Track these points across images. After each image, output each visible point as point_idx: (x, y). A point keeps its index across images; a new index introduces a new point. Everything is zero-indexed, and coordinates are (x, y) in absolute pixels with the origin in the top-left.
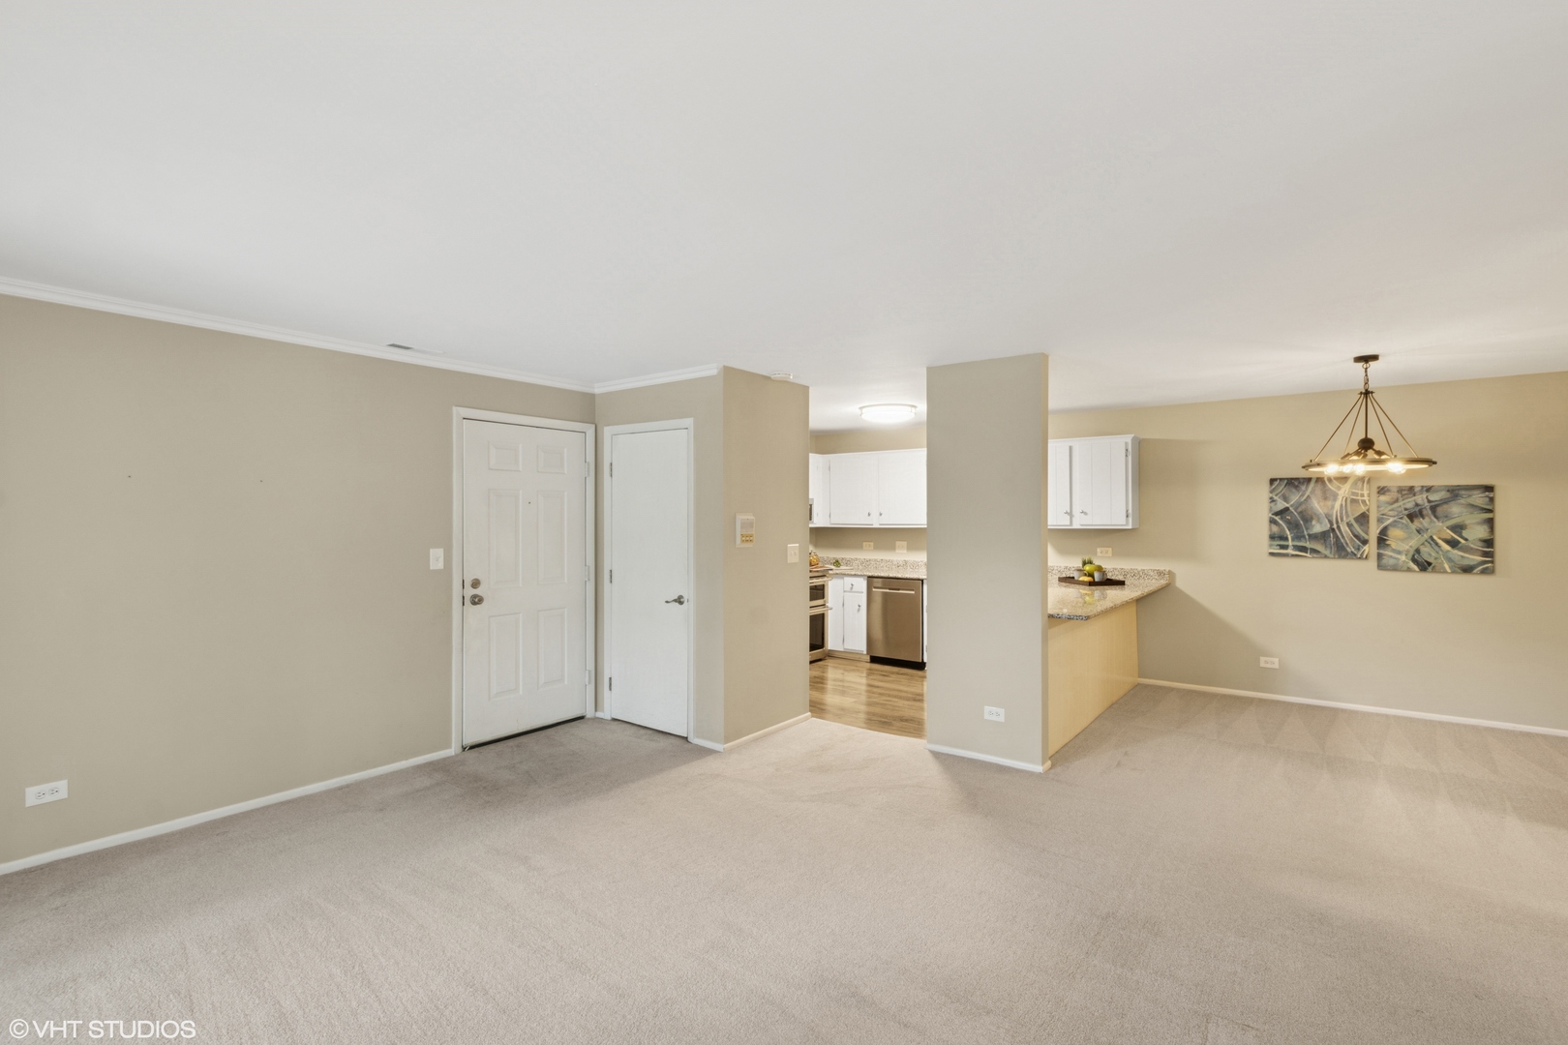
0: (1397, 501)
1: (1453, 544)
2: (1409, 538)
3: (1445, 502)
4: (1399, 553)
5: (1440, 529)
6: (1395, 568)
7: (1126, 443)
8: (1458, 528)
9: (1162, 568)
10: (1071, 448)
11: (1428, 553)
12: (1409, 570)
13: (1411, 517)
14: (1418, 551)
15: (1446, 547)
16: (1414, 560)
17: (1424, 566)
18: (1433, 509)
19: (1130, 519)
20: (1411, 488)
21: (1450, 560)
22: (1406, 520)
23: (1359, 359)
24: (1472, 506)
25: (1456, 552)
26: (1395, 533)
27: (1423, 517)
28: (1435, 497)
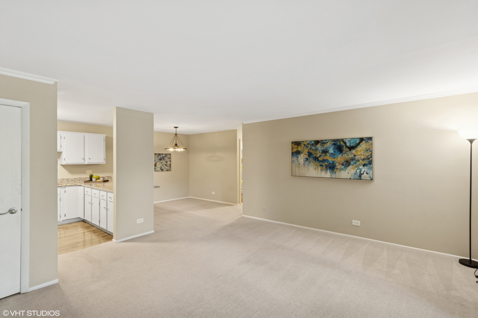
0: (158, 156)
1: (166, 165)
2: (160, 164)
3: (165, 157)
4: (158, 168)
5: (164, 162)
6: (158, 171)
7: (104, 137)
8: (166, 162)
9: (108, 176)
10: (84, 136)
11: (163, 168)
12: (160, 171)
13: (160, 160)
14: (161, 167)
15: (165, 166)
16: (161, 169)
17: (162, 170)
18: (163, 158)
19: (105, 161)
20: (160, 154)
21: (165, 169)
22: (159, 161)
23: (175, 127)
24: (168, 158)
25: (166, 167)
26: (158, 163)
27: (162, 160)
28: (164, 156)
